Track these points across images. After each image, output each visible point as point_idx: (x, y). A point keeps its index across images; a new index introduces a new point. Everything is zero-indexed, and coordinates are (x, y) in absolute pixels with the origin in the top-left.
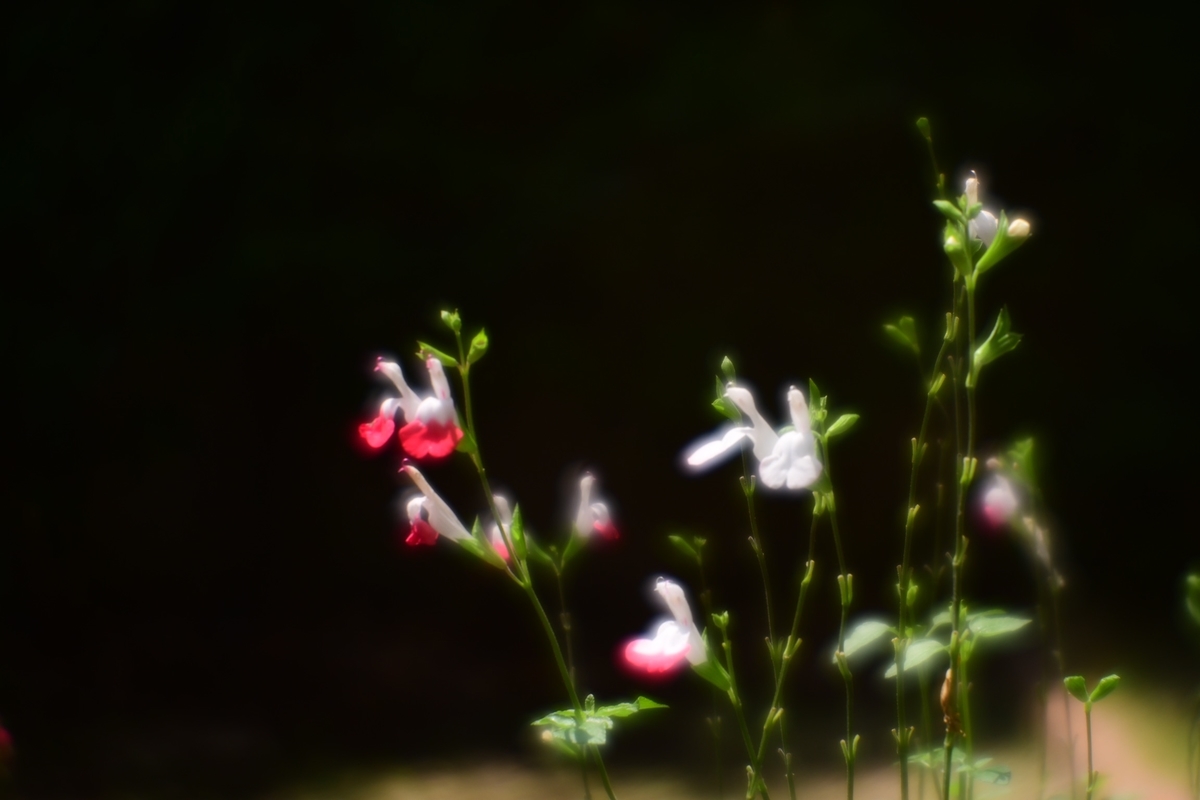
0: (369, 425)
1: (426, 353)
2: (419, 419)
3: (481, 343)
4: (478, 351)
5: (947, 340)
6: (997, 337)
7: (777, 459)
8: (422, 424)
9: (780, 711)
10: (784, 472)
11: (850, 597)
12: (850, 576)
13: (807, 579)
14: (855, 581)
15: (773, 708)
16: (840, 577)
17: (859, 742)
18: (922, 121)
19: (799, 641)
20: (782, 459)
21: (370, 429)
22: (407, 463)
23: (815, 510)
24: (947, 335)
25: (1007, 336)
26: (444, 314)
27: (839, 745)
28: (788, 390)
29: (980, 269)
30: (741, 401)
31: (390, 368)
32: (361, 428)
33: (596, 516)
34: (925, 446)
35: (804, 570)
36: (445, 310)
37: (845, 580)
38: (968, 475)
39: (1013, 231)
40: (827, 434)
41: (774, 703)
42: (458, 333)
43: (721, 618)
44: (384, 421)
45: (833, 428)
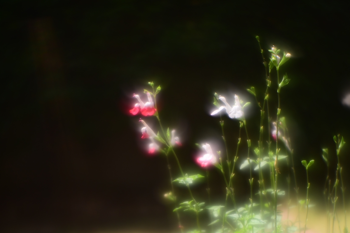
0: (132, 110)
1: (146, 92)
2: (145, 107)
3: (159, 89)
4: (158, 91)
5: (268, 87)
6: (285, 80)
7: (232, 112)
8: (146, 108)
9: (234, 174)
10: (234, 115)
11: (250, 145)
12: (250, 140)
13: (239, 142)
14: (251, 141)
15: (232, 173)
16: (248, 140)
17: (253, 179)
18: (257, 37)
19: (238, 157)
20: (234, 112)
21: (132, 111)
22: (141, 119)
23: (240, 126)
24: (268, 85)
25: (287, 80)
26: (149, 83)
27: (249, 180)
28: (235, 95)
29: (280, 65)
30: (223, 100)
31: (137, 96)
32: (130, 111)
33: (176, 140)
34: (264, 112)
35: (238, 141)
36: (149, 82)
37: (249, 141)
38: (279, 112)
39: (287, 56)
40: (243, 107)
41: (232, 172)
42: (153, 87)
43: (219, 152)
44: (136, 109)
45: (244, 106)
